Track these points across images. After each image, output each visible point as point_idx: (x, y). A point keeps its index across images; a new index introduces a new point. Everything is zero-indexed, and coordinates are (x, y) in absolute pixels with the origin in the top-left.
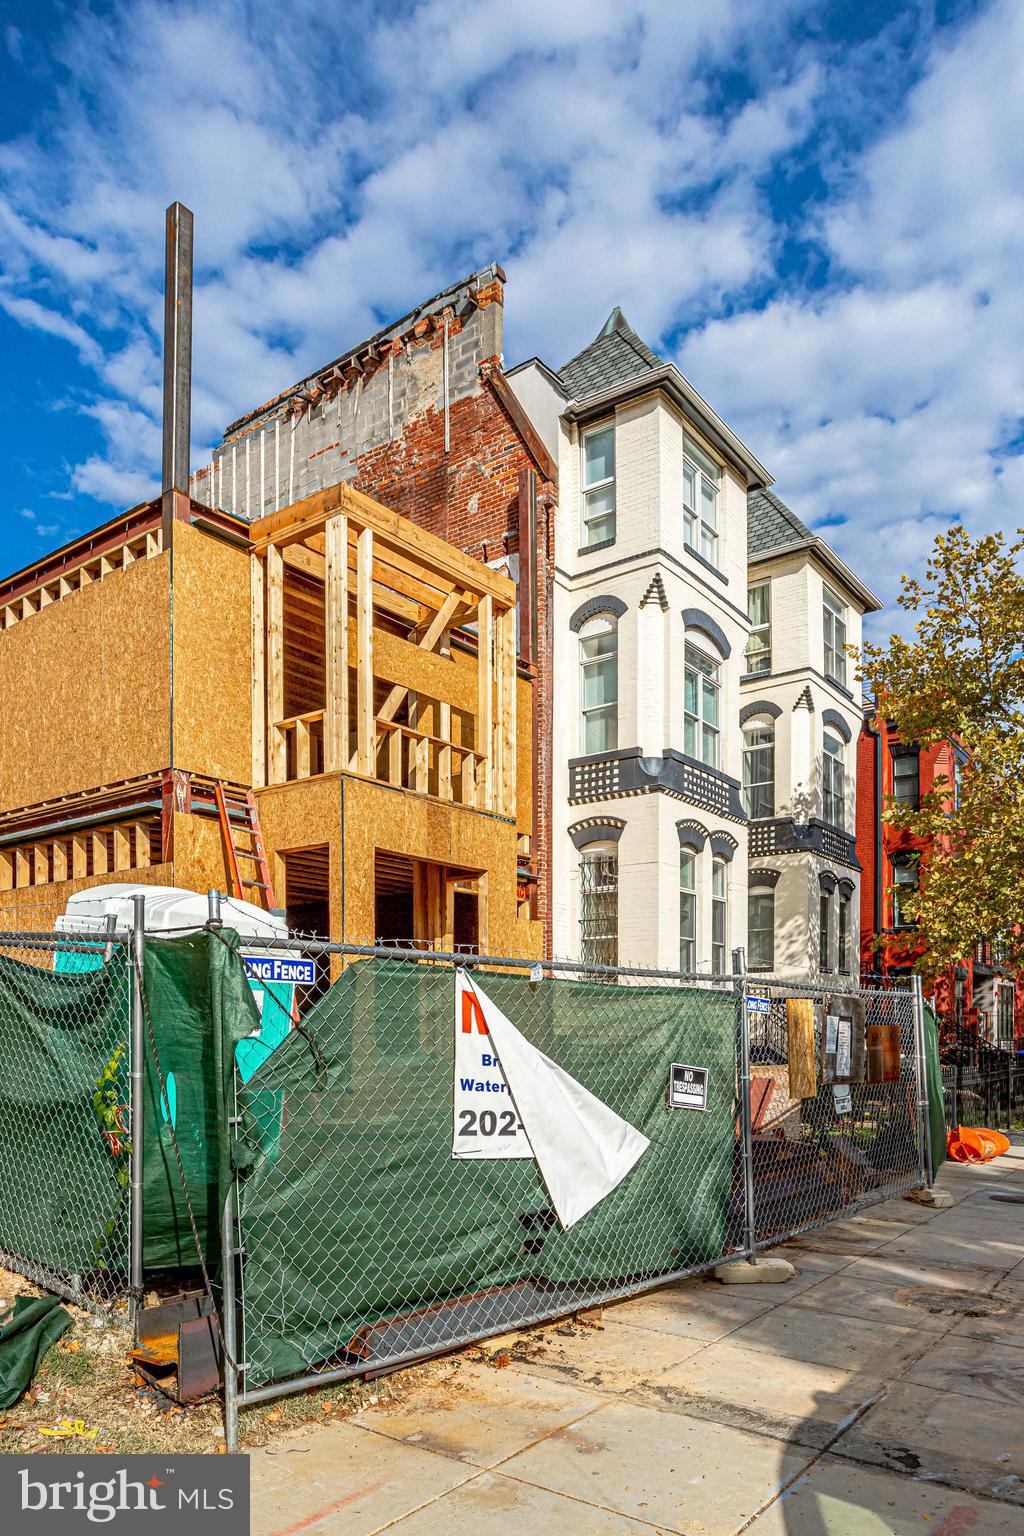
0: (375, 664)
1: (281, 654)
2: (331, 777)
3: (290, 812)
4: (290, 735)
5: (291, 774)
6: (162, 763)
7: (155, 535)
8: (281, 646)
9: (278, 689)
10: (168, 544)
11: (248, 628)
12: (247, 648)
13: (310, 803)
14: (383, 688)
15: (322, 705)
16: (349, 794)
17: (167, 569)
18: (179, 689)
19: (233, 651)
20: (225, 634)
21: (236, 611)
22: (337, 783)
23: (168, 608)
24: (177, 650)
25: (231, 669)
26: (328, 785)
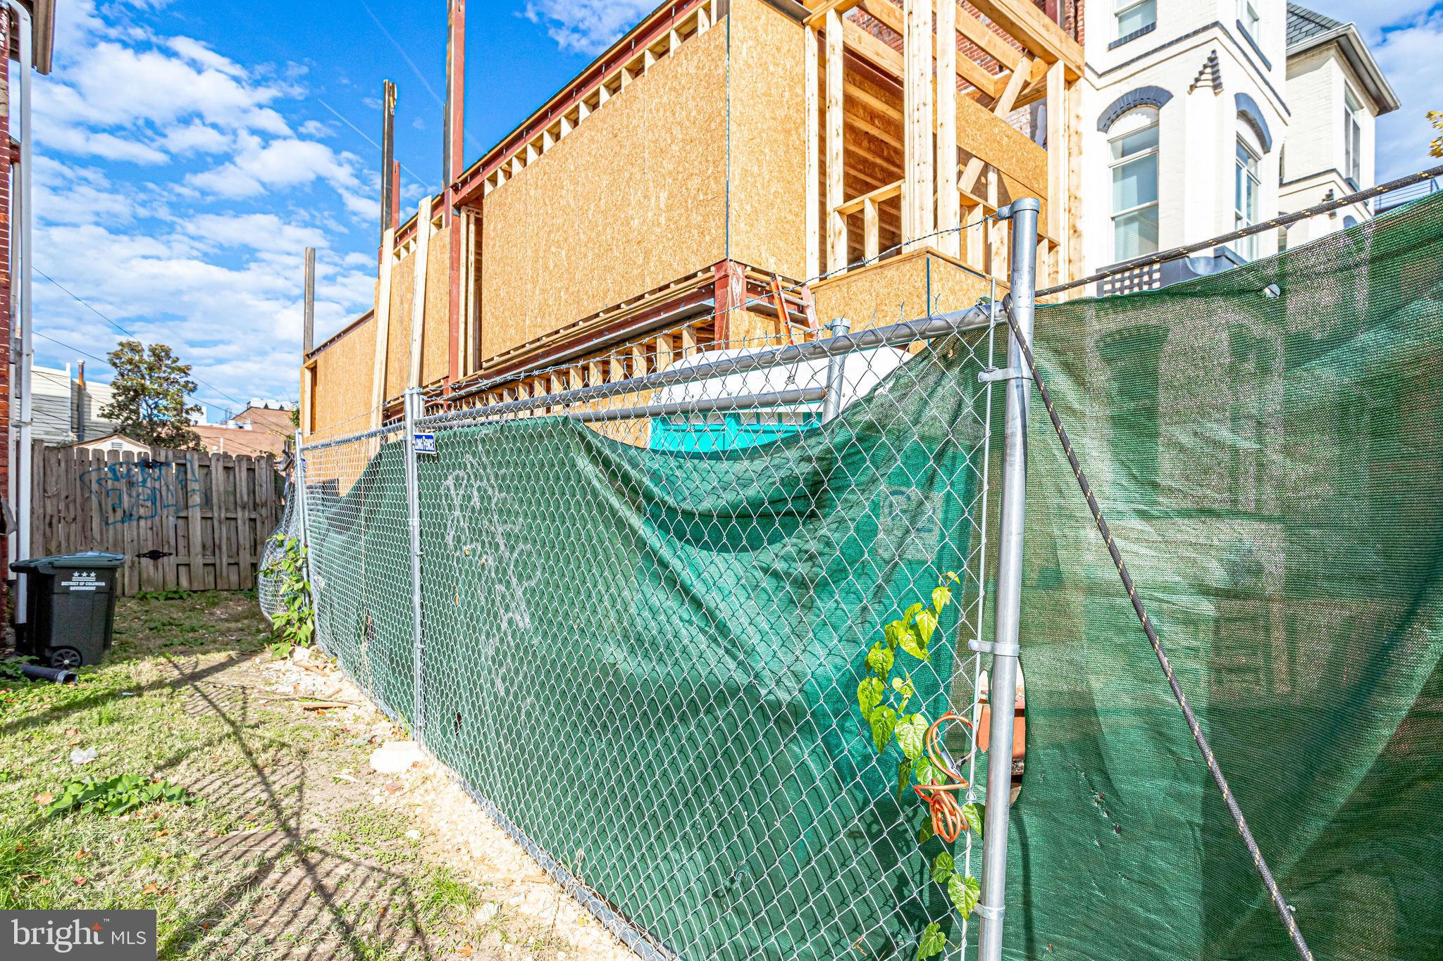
0: (960, 131)
1: (841, 131)
2: (910, 258)
3: (857, 305)
4: (855, 222)
5: (856, 256)
6: (717, 255)
7: (707, 8)
8: (841, 123)
9: (836, 169)
10: (723, 11)
11: (801, 107)
12: (801, 130)
13: (883, 291)
14: (964, 157)
15: (901, 177)
16: (934, 276)
17: (722, 39)
18: (735, 171)
19: (788, 132)
20: (781, 113)
21: (791, 88)
22: (921, 263)
23: (724, 82)
24: (733, 128)
25: (786, 152)
26: (908, 266)
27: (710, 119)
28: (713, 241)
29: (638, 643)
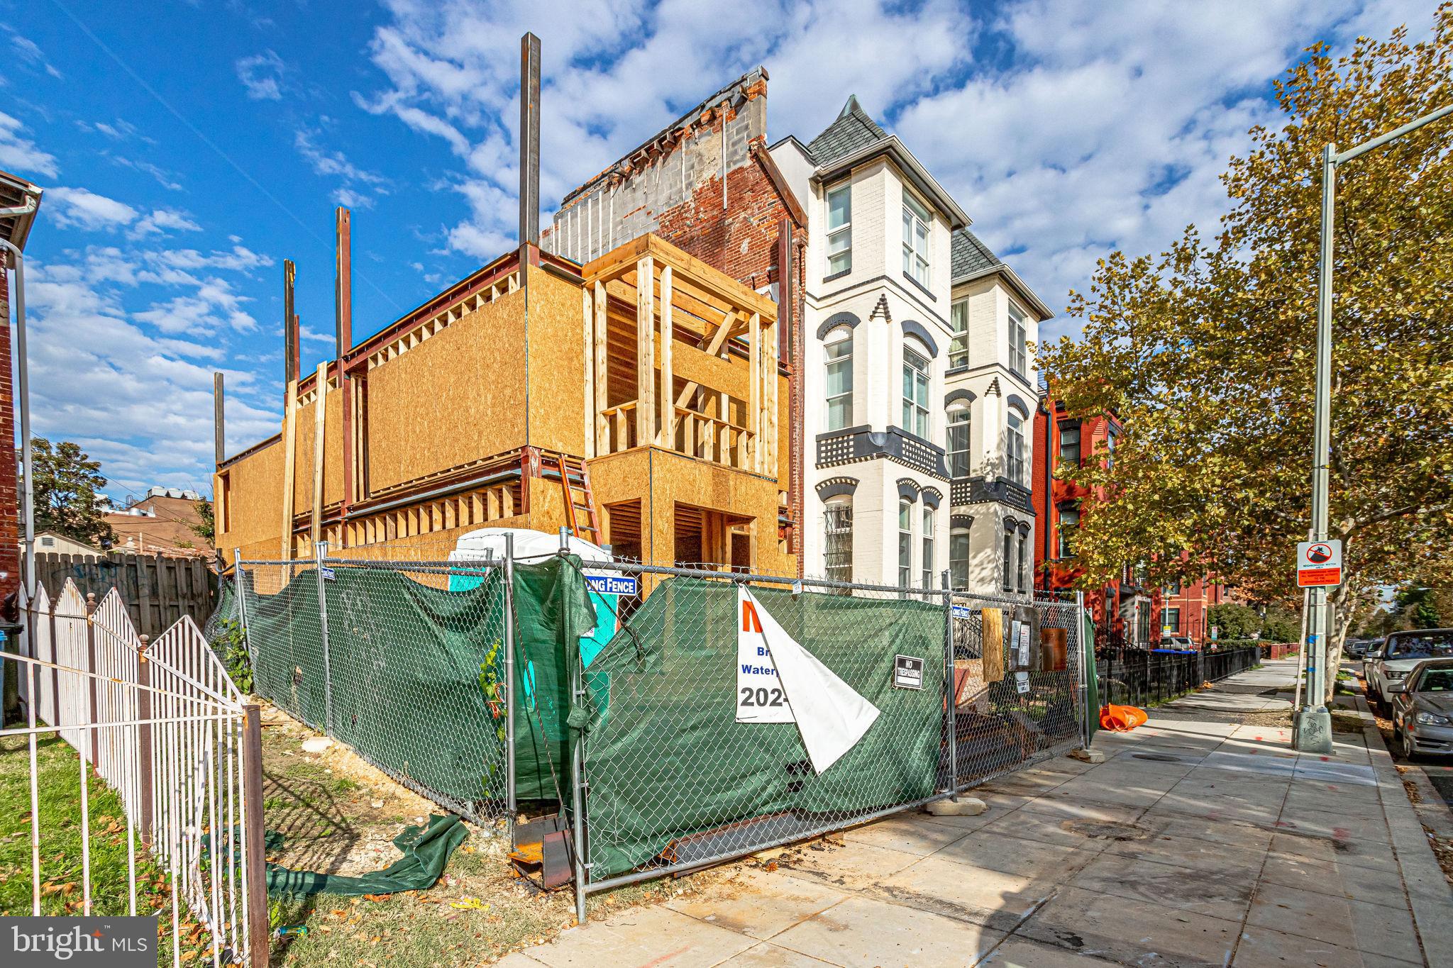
0: (674, 366)
1: (605, 361)
2: (642, 450)
3: (613, 475)
4: (613, 419)
5: (613, 448)
6: (521, 442)
7: (514, 277)
8: (605, 355)
9: (603, 387)
10: (524, 283)
11: (581, 342)
12: (580, 357)
13: (627, 469)
14: (679, 384)
15: (637, 398)
16: (655, 462)
17: (523, 301)
18: (532, 388)
19: (571, 359)
20: (566, 347)
21: (573, 330)
22: (647, 454)
23: (524, 329)
24: (530, 359)
25: (570, 372)
26: (640, 455)
27: (517, 352)
28: (519, 432)
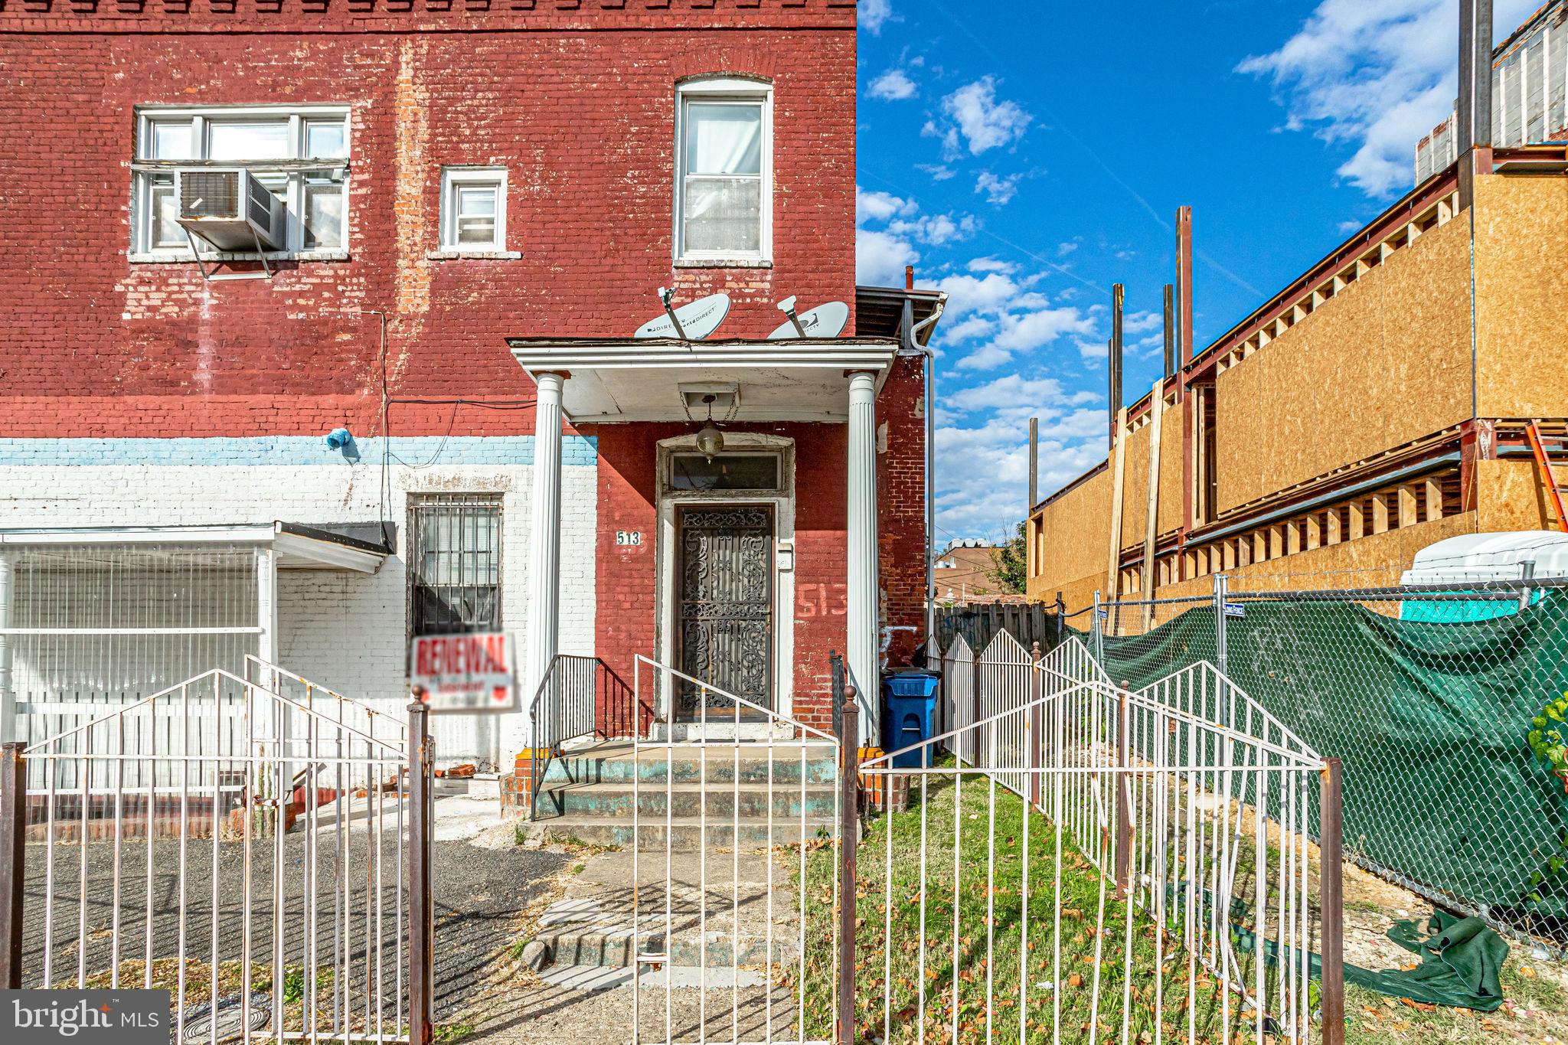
6: (1462, 415)
7: (1448, 202)
10: (1467, 202)
17: (1466, 228)
18: (1481, 342)
23: (1468, 263)
24: (1478, 302)
27: (1454, 297)
28: (1458, 403)
29: (1401, 722)
